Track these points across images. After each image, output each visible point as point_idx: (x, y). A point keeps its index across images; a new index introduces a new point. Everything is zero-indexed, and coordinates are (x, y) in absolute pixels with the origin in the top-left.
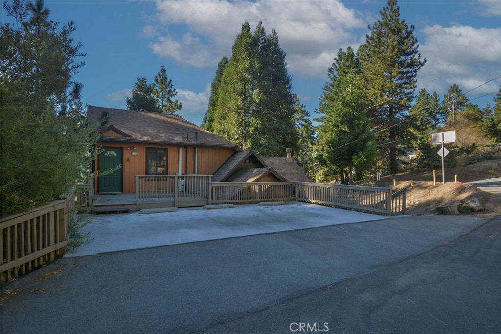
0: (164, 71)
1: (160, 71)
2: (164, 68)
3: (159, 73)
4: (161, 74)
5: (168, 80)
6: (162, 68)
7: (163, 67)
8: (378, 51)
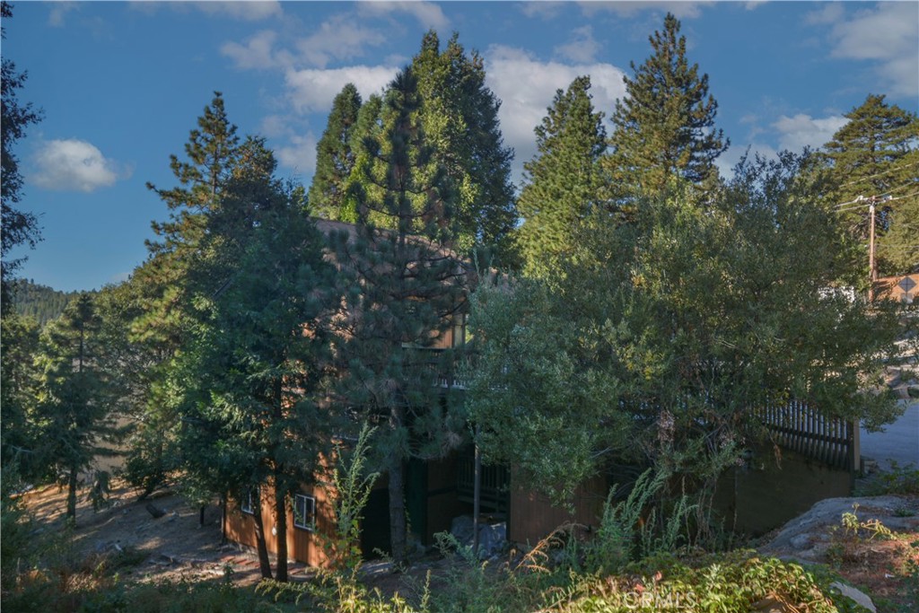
0: (219, 103)
1: (210, 103)
2: (220, 97)
3: (208, 108)
4: (212, 110)
5: (229, 127)
6: (215, 96)
7: (218, 94)
8: (654, 116)
